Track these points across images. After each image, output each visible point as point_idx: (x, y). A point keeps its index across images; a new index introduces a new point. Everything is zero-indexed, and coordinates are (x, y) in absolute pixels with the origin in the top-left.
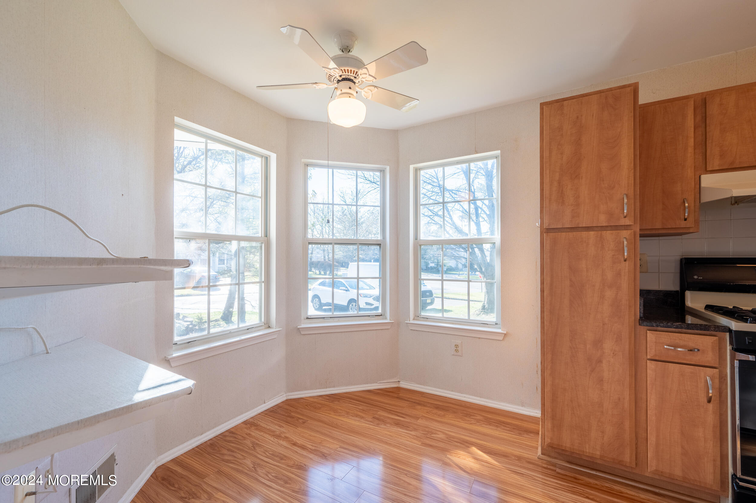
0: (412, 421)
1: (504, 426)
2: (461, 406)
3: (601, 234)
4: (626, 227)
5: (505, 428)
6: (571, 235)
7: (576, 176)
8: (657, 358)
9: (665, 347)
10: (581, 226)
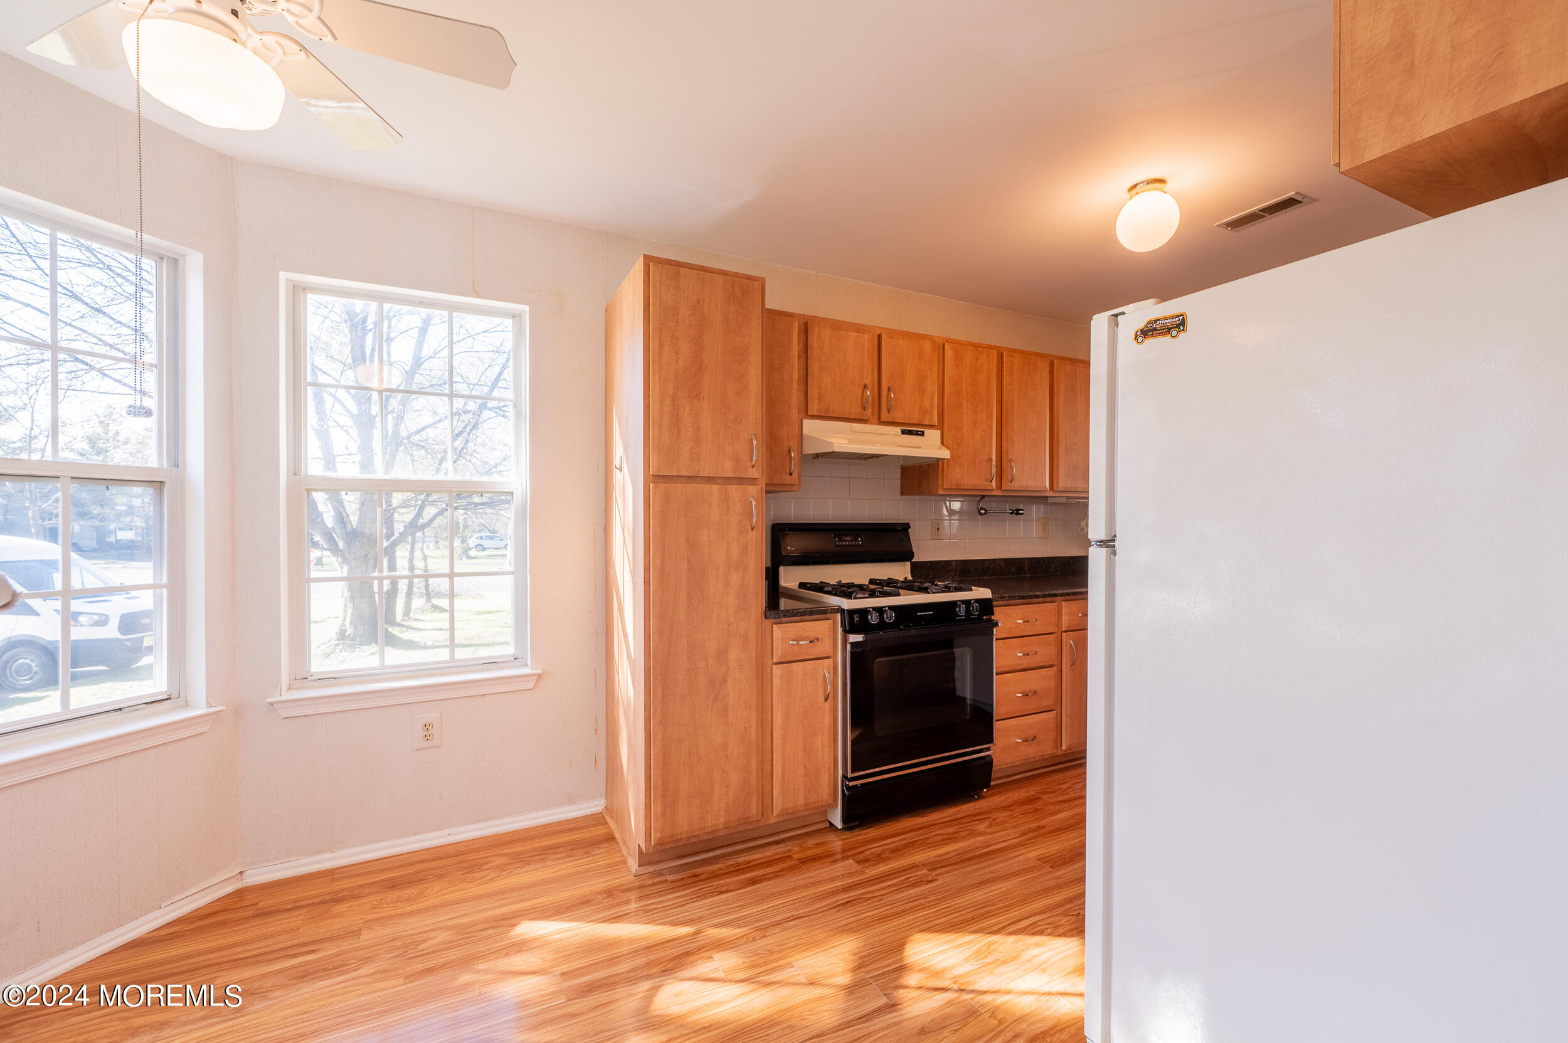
0: (344, 948)
1: (554, 854)
2: (448, 857)
3: (726, 490)
4: (753, 481)
5: (558, 856)
6: (690, 488)
7: (697, 395)
8: (783, 660)
9: (791, 642)
10: (701, 475)
